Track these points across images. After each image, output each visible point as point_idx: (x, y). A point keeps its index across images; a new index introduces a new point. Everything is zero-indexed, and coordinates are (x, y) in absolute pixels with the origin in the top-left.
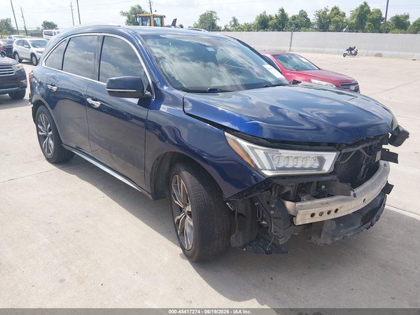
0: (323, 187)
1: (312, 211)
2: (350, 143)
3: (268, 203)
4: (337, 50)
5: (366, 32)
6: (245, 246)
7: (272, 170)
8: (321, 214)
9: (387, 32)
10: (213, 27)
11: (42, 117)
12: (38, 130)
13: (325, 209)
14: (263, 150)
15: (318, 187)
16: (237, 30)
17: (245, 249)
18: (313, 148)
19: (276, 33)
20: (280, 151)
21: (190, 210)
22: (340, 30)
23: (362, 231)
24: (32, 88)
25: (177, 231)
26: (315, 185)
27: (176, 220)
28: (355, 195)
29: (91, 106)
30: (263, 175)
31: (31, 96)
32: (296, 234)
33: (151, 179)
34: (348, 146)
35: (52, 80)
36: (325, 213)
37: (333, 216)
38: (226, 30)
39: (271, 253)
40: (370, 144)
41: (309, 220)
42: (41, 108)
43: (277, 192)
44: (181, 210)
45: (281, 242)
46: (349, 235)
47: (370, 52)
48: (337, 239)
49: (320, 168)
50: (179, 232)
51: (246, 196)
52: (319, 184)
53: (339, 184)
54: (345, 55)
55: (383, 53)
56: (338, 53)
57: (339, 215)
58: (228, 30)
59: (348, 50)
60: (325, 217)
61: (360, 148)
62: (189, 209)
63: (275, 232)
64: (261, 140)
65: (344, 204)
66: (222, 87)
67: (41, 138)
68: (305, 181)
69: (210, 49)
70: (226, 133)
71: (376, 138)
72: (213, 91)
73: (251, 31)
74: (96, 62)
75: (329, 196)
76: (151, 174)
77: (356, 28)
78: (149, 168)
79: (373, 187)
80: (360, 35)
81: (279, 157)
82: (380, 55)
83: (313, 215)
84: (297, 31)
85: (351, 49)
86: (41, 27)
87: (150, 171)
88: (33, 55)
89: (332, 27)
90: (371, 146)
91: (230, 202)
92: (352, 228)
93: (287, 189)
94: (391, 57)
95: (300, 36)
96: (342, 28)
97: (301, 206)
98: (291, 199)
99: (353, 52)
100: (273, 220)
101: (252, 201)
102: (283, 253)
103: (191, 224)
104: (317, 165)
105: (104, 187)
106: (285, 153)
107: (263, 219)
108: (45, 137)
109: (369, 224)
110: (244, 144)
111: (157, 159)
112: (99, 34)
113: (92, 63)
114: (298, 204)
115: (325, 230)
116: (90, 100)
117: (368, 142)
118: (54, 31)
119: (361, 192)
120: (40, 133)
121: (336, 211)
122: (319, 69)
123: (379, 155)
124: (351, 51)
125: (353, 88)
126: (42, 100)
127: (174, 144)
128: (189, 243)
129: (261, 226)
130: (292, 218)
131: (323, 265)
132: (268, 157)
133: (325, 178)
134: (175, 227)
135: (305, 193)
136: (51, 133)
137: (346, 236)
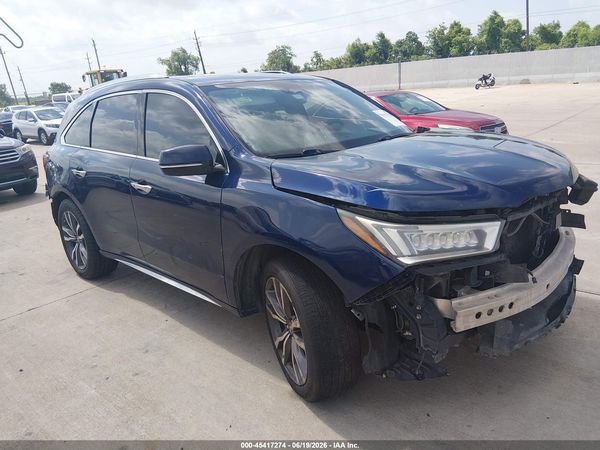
0: (487, 273)
1: (477, 309)
2: (517, 206)
3: (411, 304)
4: (465, 81)
5: (503, 52)
6: (384, 371)
7: (412, 255)
8: (490, 312)
9: (532, 50)
10: (289, 67)
11: (68, 216)
12: (63, 234)
13: (495, 304)
14: (395, 228)
15: (481, 273)
16: (322, 69)
17: (384, 376)
18: (465, 218)
19: (377, 67)
20: (421, 227)
21: (298, 326)
22: (466, 54)
23: (550, 331)
24: (49, 177)
25: (280, 360)
26: (475, 271)
27: (277, 343)
28: (534, 280)
29: (137, 192)
30: (401, 264)
31: (48, 187)
32: (457, 346)
33: (235, 288)
34: (514, 210)
35: (78, 162)
36: (496, 311)
37: (507, 313)
38: (307, 69)
39: (423, 378)
40: (544, 205)
41: (474, 323)
42: (65, 202)
43: (422, 286)
44: (283, 327)
45: (437, 359)
46: (532, 339)
47: (513, 78)
48: (517, 346)
49: (480, 246)
50: (283, 360)
51: (379, 297)
52: (481, 269)
53: (509, 265)
54: (477, 87)
55: (531, 78)
56: (469, 85)
57: (515, 311)
58: (310, 70)
59: (481, 79)
60: (497, 316)
61: (531, 211)
62: (296, 324)
63: (426, 346)
64: (391, 215)
65: (520, 294)
66: (323, 147)
67: (68, 246)
68: (460, 267)
69: (299, 97)
70: (339, 211)
71: (552, 195)
72: (311, 153)
73: (342, 67)
74: (139, 133)
75: (497, 285)
76: (235, 280)
77: (488, 48)
78: (231, 271)
79: (556, 265)
80: (495, 57)
81: (419, 236)
82: (527, 82)
83: (478, 315)
84: (405, 61)
85: (485, 78)
86: (49, 92)
87: (233, 275)
88: (41, 130)
89: (453, 50)
90: (545, 209)
91: (356, 308)
92: (536, 329)
93: (437, 281)
94: (542, 82)
95: (411, 67)
96: (469, 51)
97: (460, 304)
98: (444, 295)
99: (488, 81)
100: (420, 328)
101: (387, 304)
102: (440, 375)
103: (303, 346)
104: (474, 242)
105: (166, 307)
106: (427, 229)
107: (406, 329)
108: (73, 243)
109: (559, 319)
110: (368, 223)
111: (242, 257)
112: (140, 92)
113: (133, 134)
114: (455, 302)
115: (498, 335)
116: (135, 185)
117: (542, 203)
118: (67, 94)
119: (541, 275)
120: (66, 239)
121: (511, 306)
122: (447, 109)
123: (559, 218)
124: (486, 81)
125: (498, 130)
126: (65, 190)
127: (264, 234)
128: (301, 374)
129: (403, 339)
130: (448, 323)
131: (500, 387)
132: (404, 238)
133: (488, 261)
134: (277, 353)
135: (463, 284)
136: (82, 237)
137: (529, 341)
